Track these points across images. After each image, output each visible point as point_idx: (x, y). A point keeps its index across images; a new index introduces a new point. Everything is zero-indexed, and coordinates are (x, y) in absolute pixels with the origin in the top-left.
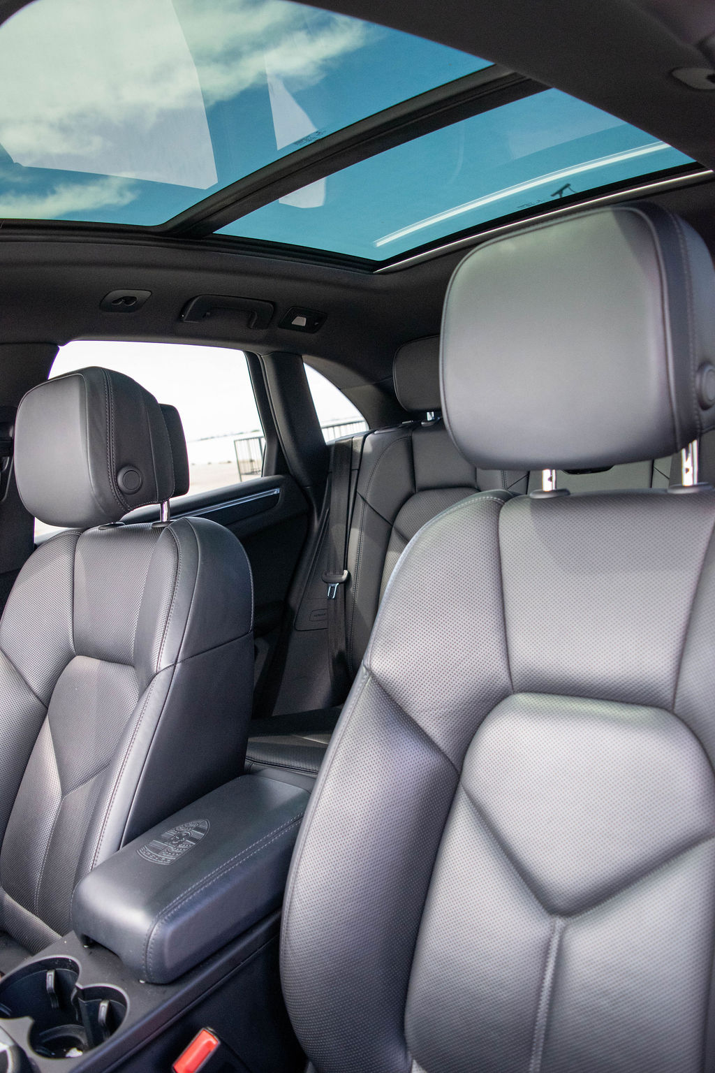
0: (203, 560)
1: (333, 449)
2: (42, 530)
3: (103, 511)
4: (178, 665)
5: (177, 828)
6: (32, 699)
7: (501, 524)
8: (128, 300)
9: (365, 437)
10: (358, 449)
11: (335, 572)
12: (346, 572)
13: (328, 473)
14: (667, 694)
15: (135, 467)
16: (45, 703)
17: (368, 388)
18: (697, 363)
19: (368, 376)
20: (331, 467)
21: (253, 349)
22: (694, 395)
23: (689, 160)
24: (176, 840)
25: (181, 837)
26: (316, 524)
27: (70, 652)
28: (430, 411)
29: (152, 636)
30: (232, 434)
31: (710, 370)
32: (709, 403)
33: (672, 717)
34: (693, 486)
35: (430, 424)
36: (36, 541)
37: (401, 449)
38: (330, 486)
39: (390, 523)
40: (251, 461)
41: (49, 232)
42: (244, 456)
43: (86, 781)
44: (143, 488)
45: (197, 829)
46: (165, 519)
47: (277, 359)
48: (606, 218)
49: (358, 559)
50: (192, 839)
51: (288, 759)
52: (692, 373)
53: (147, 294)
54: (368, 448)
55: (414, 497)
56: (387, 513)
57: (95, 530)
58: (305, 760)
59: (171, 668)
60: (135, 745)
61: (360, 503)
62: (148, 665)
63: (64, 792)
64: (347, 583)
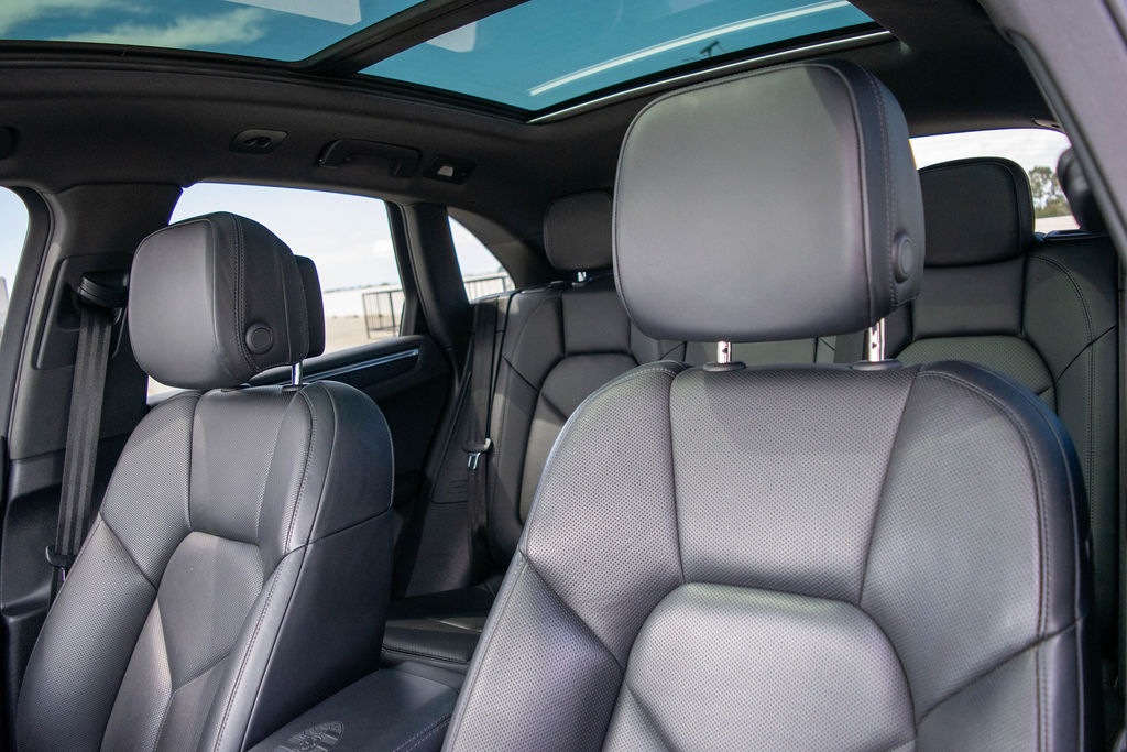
0: (340, 429)
1: (476, 309)
2: (156, 390)
3: (228, 373)
4: (310, 546)
5: (306, 731)
6: (140, 579)
7: (672, 398)
8: (261, 140)
9: (512, 296)
10: (503, 309)
11: (476, 441)
12: (488, 441)
13: (470, 333)
14: (854, 587)
15: (267, 324)
16: (155, 585)
17: (515, 245)
18: (893, 234)
19: (516, 232)
20: (475, 326)
21: (396, 199)
22: (891, 267)
23: (868, 19)
24: (305, 745)
25: (311, 742)
26: (457, 388)
27: (185, 526)
28: (582, 271)
29: (281, 513)
30: (360, 288)
31: (907, 241)
32: (904, 275)
33: (859, 612)
34: (880, 363)
35: (582, 285)
36: (149, 402)
37: (550, 310)
38: (473, 347)
39: (537, 389)
40: (380, 316)
41: (177, 62)
42: (373, 311)
43: (200, 674)
44: (273, 348)
45: (329, 733)
46: (297, 383)
47: (419, 210)
48: (798, 74)
49: (502, 428)
50: (323, 745)
51: (425, 646)
52: (889, 244)
53: (282, 135)
54: (515, 308)
55: (564, 361)
56: (533, 379)
57: (217, 392)
58: (444, 647)
59: (303, 549)
60: (259, 636)
61: (505, 366)
62: (275, 544)
63: (175, 685)
64: (489, 453)
